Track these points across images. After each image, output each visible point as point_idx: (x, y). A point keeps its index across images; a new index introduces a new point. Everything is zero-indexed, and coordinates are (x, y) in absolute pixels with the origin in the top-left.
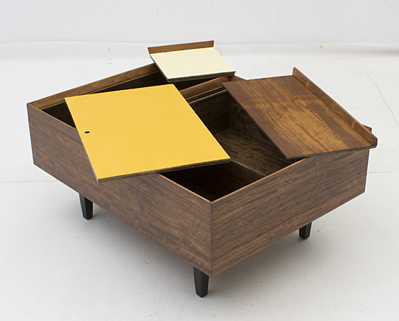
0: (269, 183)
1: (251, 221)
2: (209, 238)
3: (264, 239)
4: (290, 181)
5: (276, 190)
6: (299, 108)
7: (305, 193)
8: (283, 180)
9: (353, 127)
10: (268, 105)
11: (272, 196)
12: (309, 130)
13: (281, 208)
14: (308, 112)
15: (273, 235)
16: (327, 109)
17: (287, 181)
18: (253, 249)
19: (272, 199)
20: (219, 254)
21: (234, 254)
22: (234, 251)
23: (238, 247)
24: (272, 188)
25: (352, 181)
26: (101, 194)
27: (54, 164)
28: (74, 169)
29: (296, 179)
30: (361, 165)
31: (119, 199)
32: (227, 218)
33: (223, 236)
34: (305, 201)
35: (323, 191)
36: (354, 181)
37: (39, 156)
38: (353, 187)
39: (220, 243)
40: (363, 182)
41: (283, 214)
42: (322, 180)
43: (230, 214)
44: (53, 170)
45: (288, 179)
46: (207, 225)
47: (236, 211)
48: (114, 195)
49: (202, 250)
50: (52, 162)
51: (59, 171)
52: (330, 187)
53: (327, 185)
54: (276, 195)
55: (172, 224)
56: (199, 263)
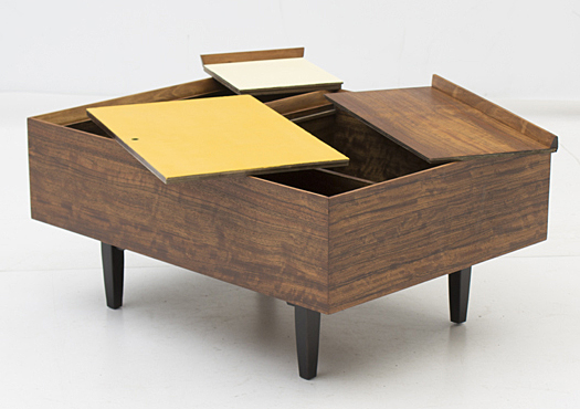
0: (406, 188)
1: (381, 240)
2: (326, 253)
3: (400, 276)
4: (435, 192)
5: (415, 201)
6: (443, 117)
7: (457, 217)
8: (425, 188)
9: (523, 131)
10: (397, 115)
11: (409, 209)
12: (460, 136)
13: (423, 232)
14: (457, 120)
15: (412, 272)
16: (485, 117)
17: (431, 191)
18: (385, 287)
19: (409, 214)
20: (339, 281)
21: (358, 286)
22: (359, 282)
23: (363, 276)
24: (409, 195)
25: (526, 215)
26: (154, 235)
27: (70, 208)
28: (107, 206)
29: (443, 191)
30: (539, 192)
31: (184, 234)
32: (350, 227)
33: (344, 254)
34: (457, 230)
35: (483, 220)
36: (529, 217)
37: (41, 201)
38: (527, 227)
39: (340, 263)
40: (544, 223)
41: (425, 241)
42: (480, 201)
43: (353, 222)
44: (66, 218)
45: (432, 187)
46: (322, 234)
47: (361, 218)
48: (176, 230)
49: (315, 275)
50: (68, 206)
51: (79, 217)
52: (494, 217)
53: (488, 212)
54: (416, 209)
55: (269, 249)
56: (310, 297)
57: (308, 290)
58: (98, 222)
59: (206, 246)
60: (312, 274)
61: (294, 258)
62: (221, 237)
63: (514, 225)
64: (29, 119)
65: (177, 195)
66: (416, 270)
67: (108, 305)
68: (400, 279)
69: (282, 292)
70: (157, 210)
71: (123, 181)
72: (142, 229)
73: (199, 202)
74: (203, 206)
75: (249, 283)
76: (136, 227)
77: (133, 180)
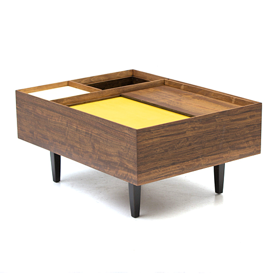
0: (179, 126)
1: (166, 151)
2: (136, 156)
3: (177, 168)
4: (196, 128)
5: (185, 132)
7: (209, 141)
8: (190, 126)
9: (233, 102)
11: (182, 136)
13: (190, 148)
15: (184, 167)
17: (194, 128)
18: (169, 173)
19: (182, 138)
20: (143, 170)
21: (154, 173)
22: (154, 171)
23: (157, 168)
24: (182, 130)
25: (248, 141)
26: (67, 146)
27: (33, 133)
28: (48, 133)
29: (200, 128)
30: (255, 130)
31: (79, 147)
32: (149, 144)
33: (146, 157)
34: (209, 147)
35: (224, 143)
36: (250, 142)
37: (22, 130)
38: (250, 147)
39: (143, 161)
40: (259, 145)
41: (191, 152)
42: (222, 134)
43: (150, 141)
44: (32, 138)
45: (194, 126)
46: (134, 147)
47: (155, 140)
48: (76, 144)
49: (132, 167)
50: (32, 132)
51: (37, 138)
52: (230, 142)
53: (226, 139)
54: (185, 136)
55: (113, 154)
56: (130, 177)
57: (129, 174)
58: (44, 140)
59: (88, 152)
60: (130, 166)
61: (123, 158)
62: (94, 148)
63: (242, 146)
64: (16, 91)
65: (76, 127)
66: (186, 166)
67: (54, 181)
68: (177, 170)
69: (119, 175)
70: (68, 135)
71: (54, 121)
72: (62, 144)
73: (85, 131)
74: (86, 133)
75: (105, 170)
76: (60, 143)
77: (58, 120)
